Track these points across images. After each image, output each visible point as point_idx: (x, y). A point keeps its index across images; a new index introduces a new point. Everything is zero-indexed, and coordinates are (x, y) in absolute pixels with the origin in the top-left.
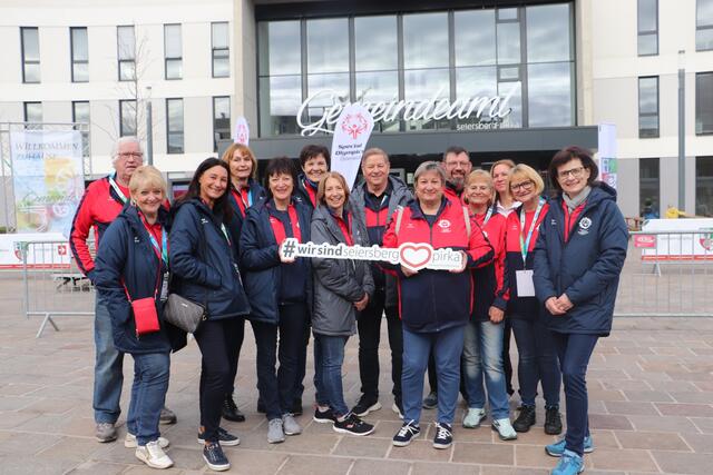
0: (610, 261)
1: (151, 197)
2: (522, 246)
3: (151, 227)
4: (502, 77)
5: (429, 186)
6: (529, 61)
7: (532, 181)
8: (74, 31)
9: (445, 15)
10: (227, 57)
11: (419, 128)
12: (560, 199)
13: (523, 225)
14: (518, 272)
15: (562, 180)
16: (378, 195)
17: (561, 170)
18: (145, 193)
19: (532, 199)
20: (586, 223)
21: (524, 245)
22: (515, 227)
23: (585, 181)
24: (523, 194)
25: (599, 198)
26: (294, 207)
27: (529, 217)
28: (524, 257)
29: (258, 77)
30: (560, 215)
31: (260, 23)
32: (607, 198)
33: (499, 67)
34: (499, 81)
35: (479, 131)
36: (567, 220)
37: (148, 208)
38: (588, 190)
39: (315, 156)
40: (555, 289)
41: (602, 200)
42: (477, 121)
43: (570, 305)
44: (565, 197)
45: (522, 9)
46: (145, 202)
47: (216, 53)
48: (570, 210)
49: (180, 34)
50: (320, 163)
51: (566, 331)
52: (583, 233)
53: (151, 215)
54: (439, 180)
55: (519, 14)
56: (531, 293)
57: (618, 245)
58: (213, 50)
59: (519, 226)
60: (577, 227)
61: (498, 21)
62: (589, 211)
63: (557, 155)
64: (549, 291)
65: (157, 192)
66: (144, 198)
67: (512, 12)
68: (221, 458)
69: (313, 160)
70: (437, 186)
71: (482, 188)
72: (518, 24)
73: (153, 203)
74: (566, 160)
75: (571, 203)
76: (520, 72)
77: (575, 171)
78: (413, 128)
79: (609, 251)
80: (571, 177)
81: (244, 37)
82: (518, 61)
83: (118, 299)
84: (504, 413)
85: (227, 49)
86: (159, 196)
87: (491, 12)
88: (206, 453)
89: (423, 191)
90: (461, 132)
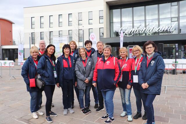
0: (159, 73)
1: (35, 54)
2: (135, 69)
3: (35, 61)
4: (172, 21)
5: (107, 52)
6: (180, 16)
7: (139, 50)
8: (69, 15)
9: (157, 5)
10: (103, 19)
11: (151, 34)
12: (146, 56)
13: (136, 62)
14: (133, 76)
15: (147, 50)
16: (101, 53)
17: (146, 47)
18: (33, 53)
19: (139, 55)
20: (153, 62)
21: (136, 68)
22: (134, 63)
23: (153, 51)
24: (136, 53)
25: (157, 55)
26: (70, 57)
27: (138, 60)
28: (135, 72)
29: (110, 23)
30: (146, 60)
31: (111, 10)
32: (159, 55)
33: (171, 18)
34: (172, 22)
35: (165, 35)
36: (148, 61)
37: (34, 57)
38: (154, 53)
39: (89, 43)
40: (144, 81)
41: (157, 56)
42: (164, 32)
43: (148, 86)
44: (147, 55)
45: (179, 2)
46: (34, 55)
47: (100, 18)
48: (149, 59)
49: (92, 14)
50: (90, 45)
51: (146, 93)
52: (152, 65)
53: (35, 58)
54: (109, 50)
55: (178, 4)
56: (137, 82)
57: (161, 68)
58: (100, 17)
59: (135, 63)
60: (150, 63)
61: (171, 6)
62: (154, 59)
63: (146, 43)
64: (142, 82)
65: (36, 52)
66: (33, 54)
67: (176, 3)
68: (50, 119)
69: (88, 44)
70: (109, 52)
71: (124, 52)
72: (177, 6)
73: (35, 55)
74: (148, 44)
75: (149, 57)
76: (178, 19)
77: (151, 47)
78: (149, 34)
79: (159, 70)
80: (149, 49)
81: (106, 14)
82: (177, 16)
83: (27, 79)
84: (130, 114)
85: (103, 17)
86: (37, 53)
87: (170, 4)
88: (46, 118)
89: (105, 53)
90: (160, 35)
